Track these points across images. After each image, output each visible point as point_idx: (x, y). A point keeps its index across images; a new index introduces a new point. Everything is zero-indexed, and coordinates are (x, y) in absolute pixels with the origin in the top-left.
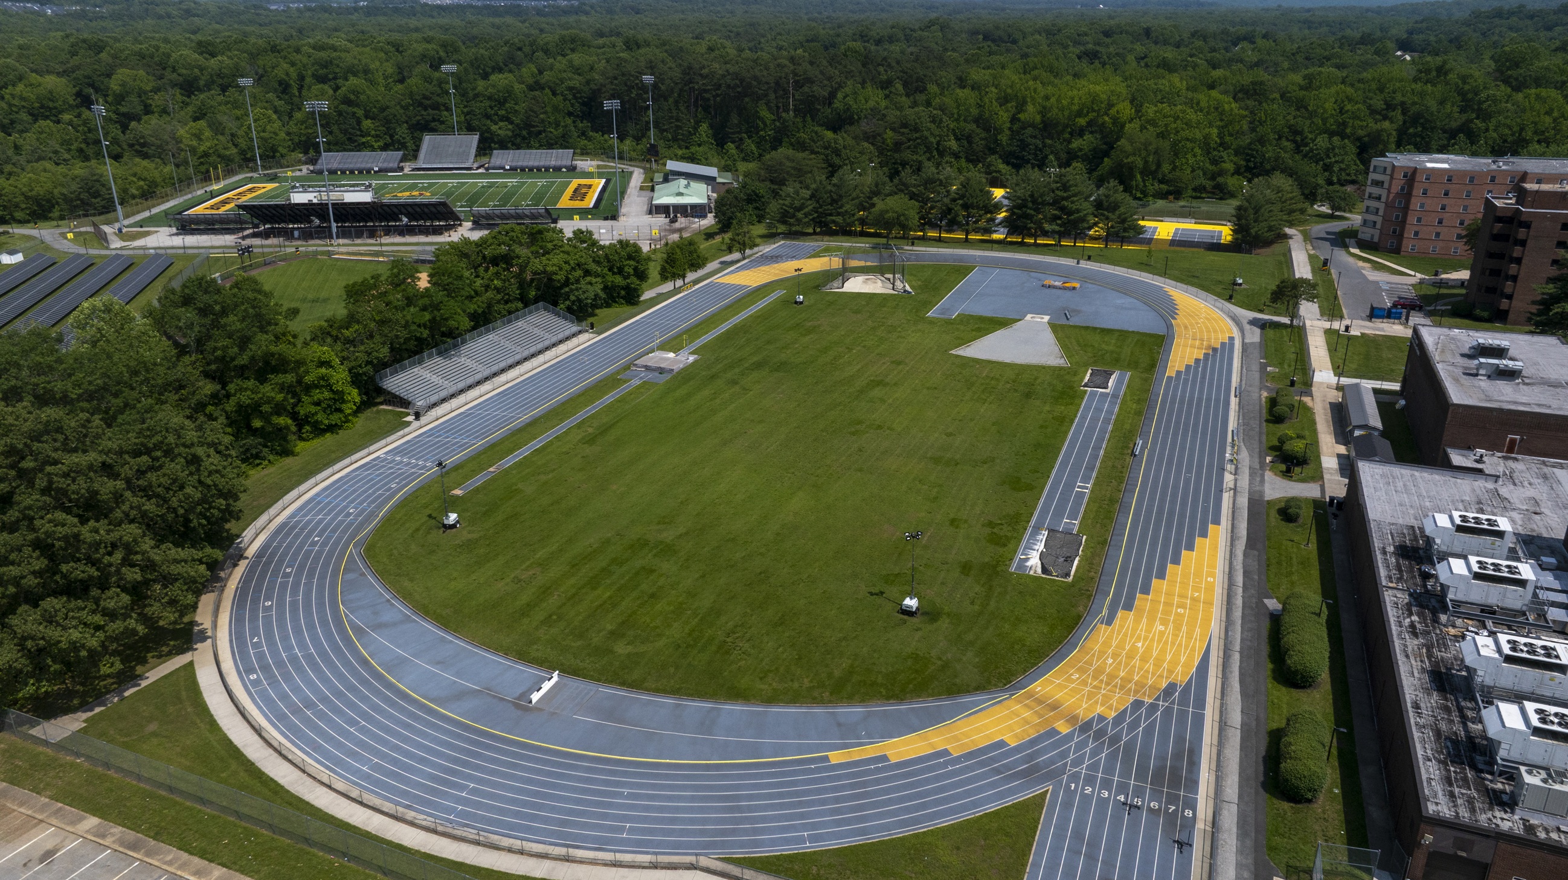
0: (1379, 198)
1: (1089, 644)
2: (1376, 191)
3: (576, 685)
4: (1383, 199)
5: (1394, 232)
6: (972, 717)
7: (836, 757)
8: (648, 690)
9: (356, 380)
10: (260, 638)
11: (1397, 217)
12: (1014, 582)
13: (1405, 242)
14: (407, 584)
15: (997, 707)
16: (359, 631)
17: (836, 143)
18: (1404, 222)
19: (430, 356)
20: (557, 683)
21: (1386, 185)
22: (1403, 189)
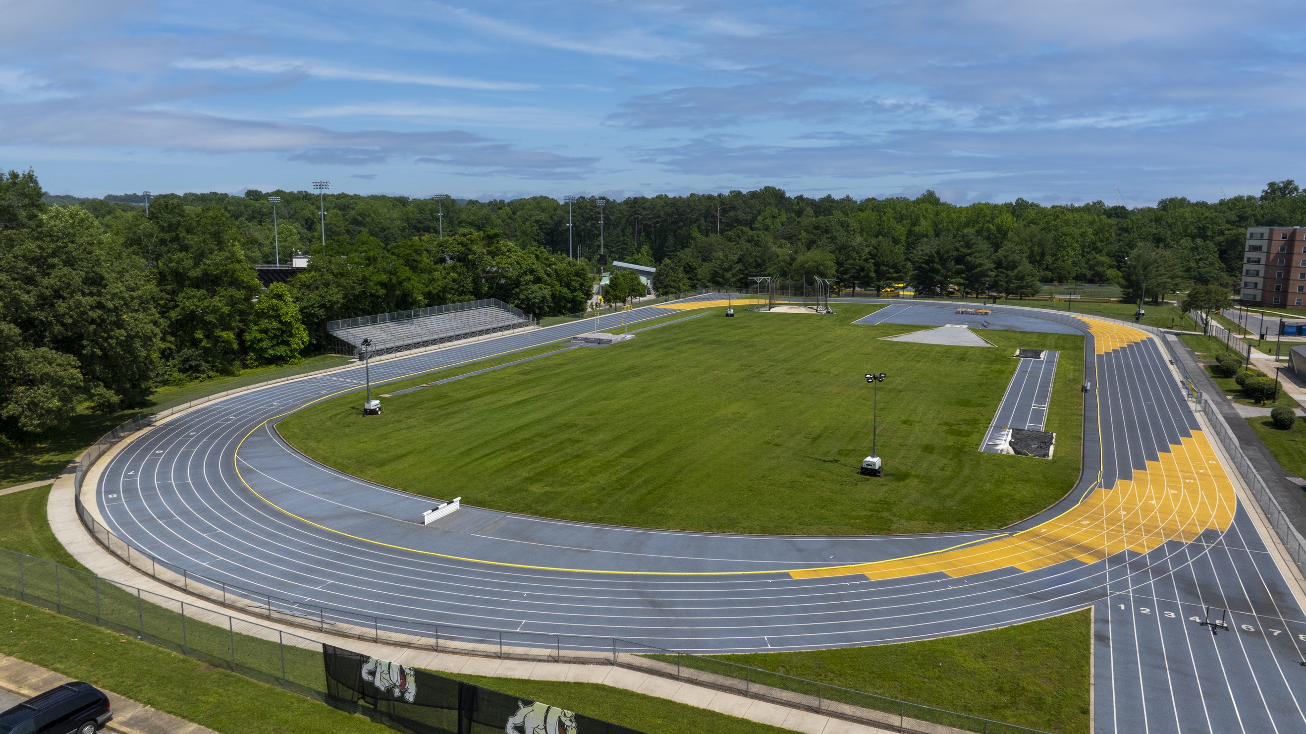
0: (1258, 262)
1: (1091, 500)
2: (1254, 255)
3: (477, 512)
4: (1263, 261)
5: (1278, 288)
6: (967, 549)
7: (797, 574)
8: (564, 518)
9: (308, 318)
10: (137, 472)
11: (1280, 275)
12: (986, 458)
13: (1290, 296)
14: (313, 444)
15: (997, 543)
16: (246, 471)
17: (758, 237)
18: (1287, 279)
19: (383, 321)
20: (457, 512)
21: (1265, 249)
22: (1283, 249)
